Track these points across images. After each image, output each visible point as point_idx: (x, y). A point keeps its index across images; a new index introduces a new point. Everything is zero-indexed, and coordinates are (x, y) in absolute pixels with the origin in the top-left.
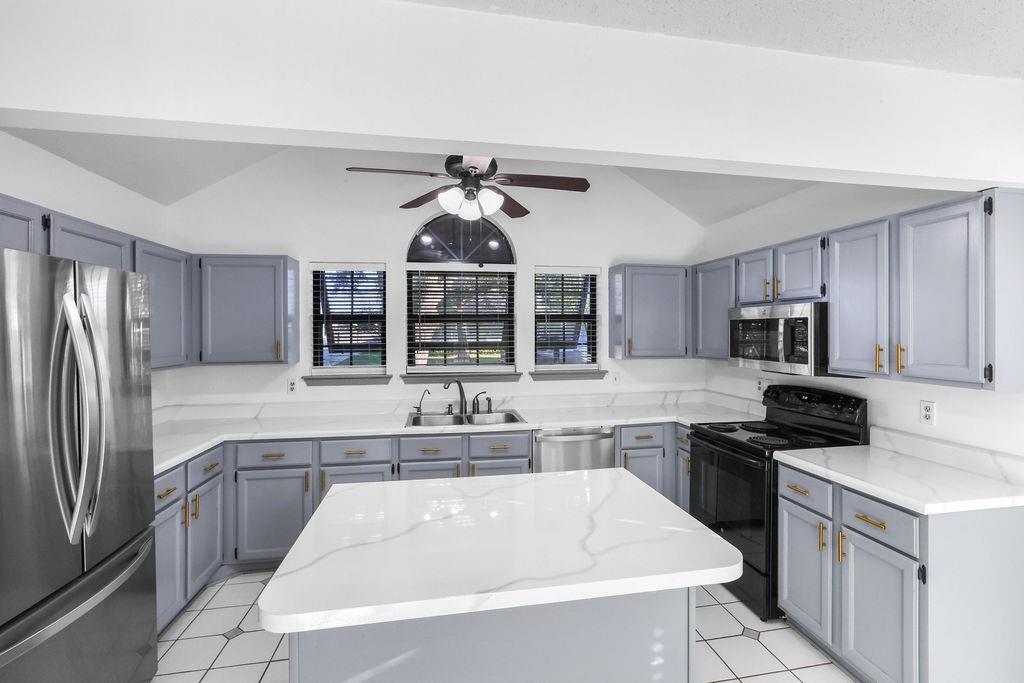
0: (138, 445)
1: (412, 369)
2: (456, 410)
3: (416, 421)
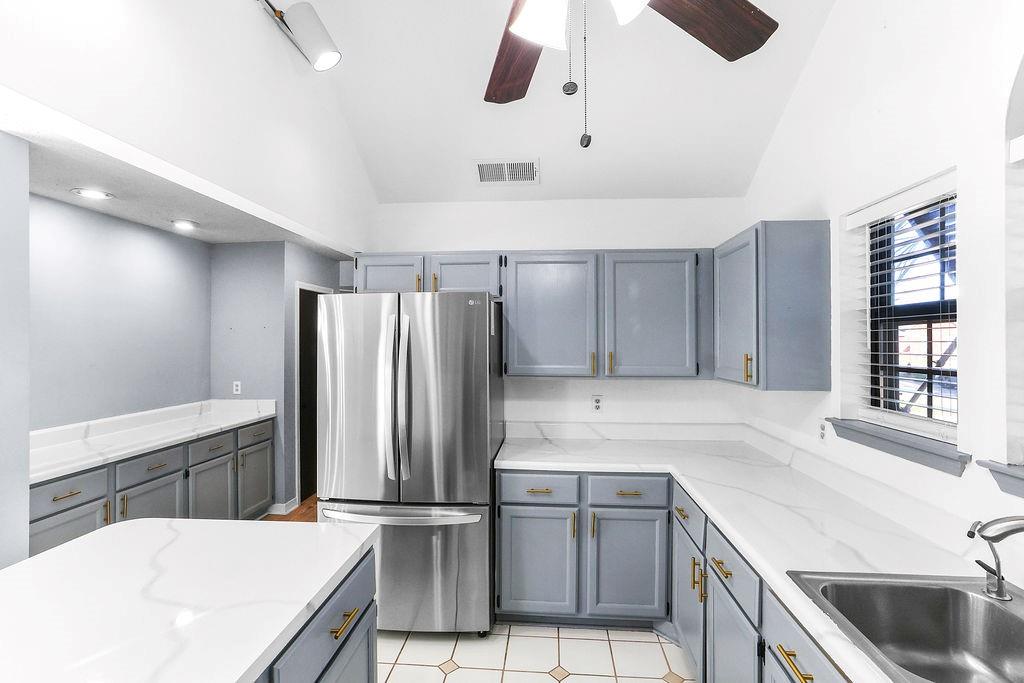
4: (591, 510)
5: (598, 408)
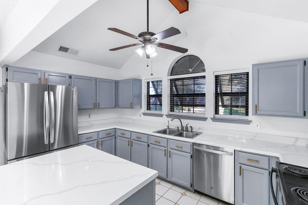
1: (170, 113)
3: (164, 132)
4: (100, 140)
5: (90, 117)
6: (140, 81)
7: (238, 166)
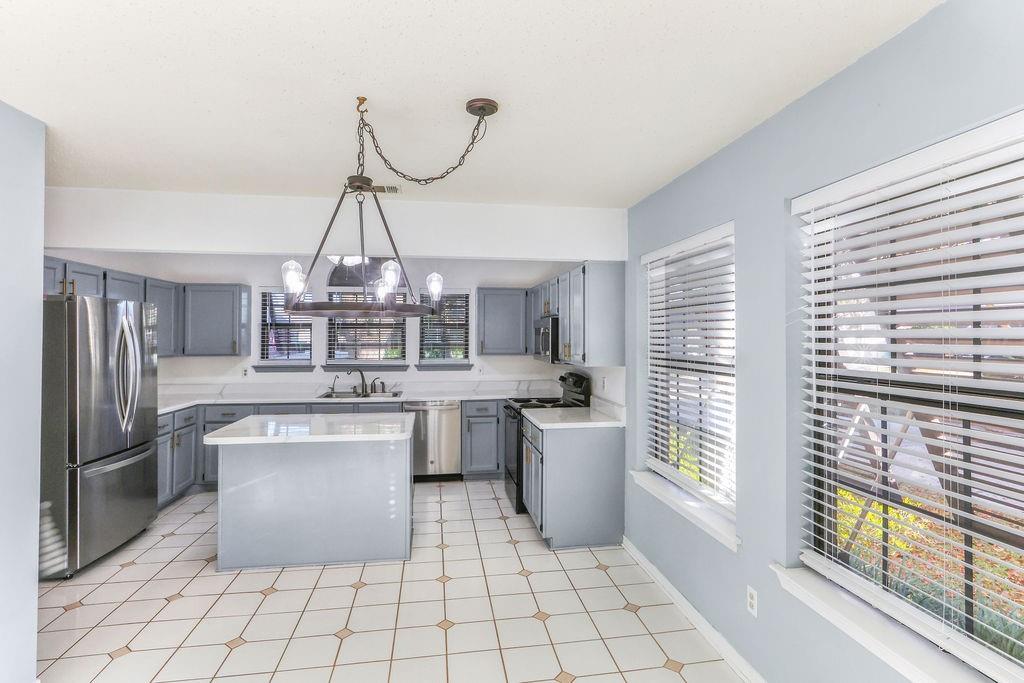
0: (148, 404)
1: (331, 362)
2: (360, 391)
4: (176, 433)
6: (248, 289)
7: (465, 420)
